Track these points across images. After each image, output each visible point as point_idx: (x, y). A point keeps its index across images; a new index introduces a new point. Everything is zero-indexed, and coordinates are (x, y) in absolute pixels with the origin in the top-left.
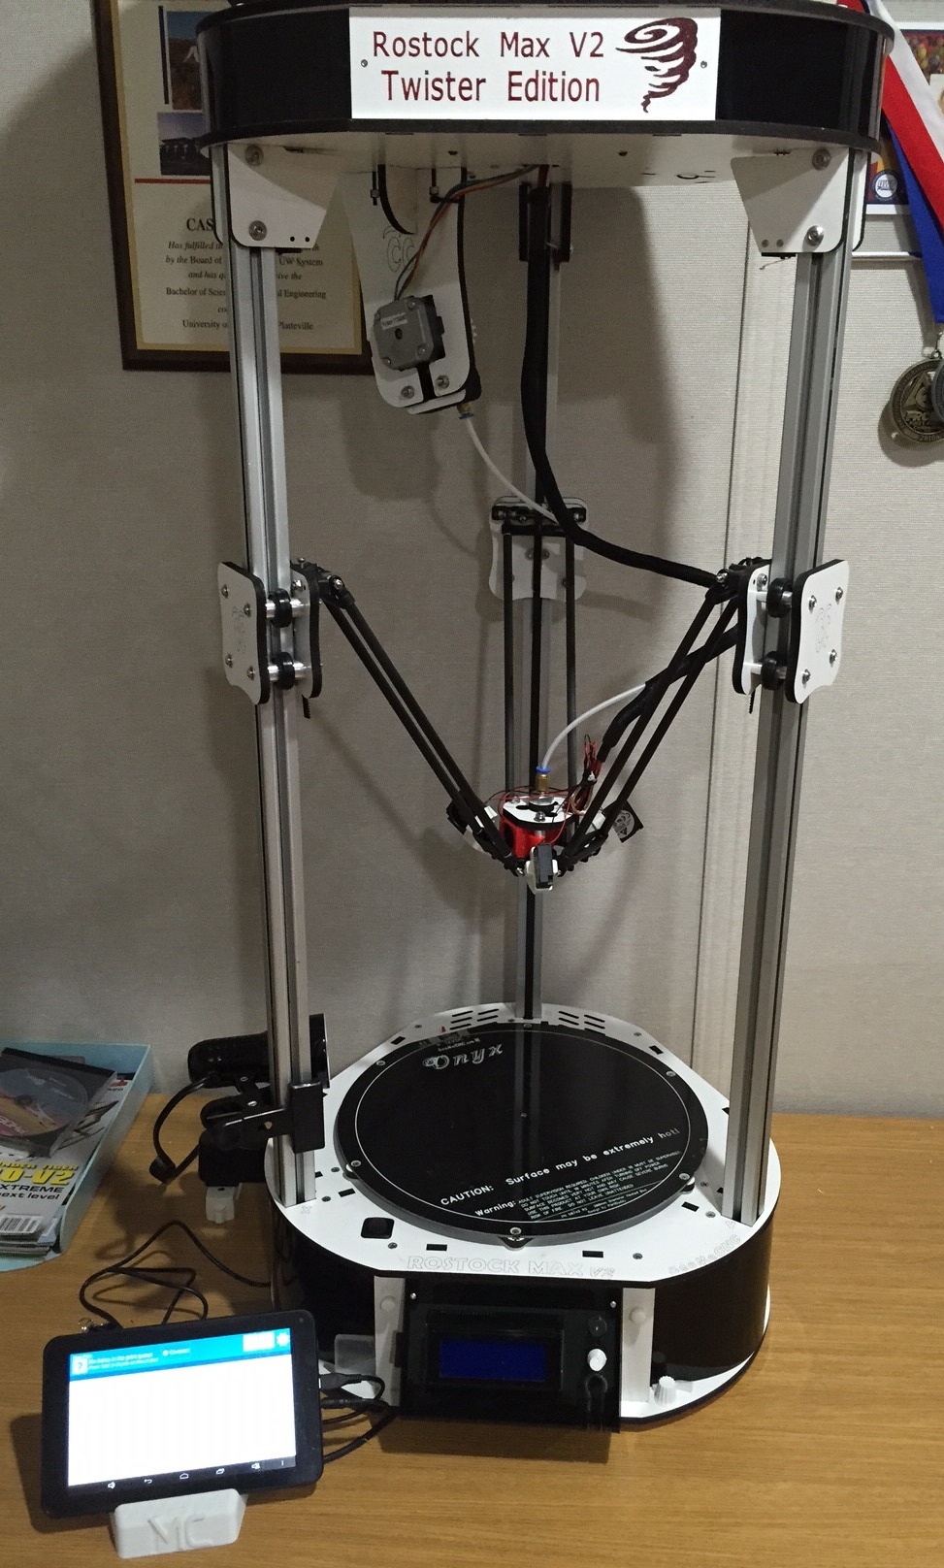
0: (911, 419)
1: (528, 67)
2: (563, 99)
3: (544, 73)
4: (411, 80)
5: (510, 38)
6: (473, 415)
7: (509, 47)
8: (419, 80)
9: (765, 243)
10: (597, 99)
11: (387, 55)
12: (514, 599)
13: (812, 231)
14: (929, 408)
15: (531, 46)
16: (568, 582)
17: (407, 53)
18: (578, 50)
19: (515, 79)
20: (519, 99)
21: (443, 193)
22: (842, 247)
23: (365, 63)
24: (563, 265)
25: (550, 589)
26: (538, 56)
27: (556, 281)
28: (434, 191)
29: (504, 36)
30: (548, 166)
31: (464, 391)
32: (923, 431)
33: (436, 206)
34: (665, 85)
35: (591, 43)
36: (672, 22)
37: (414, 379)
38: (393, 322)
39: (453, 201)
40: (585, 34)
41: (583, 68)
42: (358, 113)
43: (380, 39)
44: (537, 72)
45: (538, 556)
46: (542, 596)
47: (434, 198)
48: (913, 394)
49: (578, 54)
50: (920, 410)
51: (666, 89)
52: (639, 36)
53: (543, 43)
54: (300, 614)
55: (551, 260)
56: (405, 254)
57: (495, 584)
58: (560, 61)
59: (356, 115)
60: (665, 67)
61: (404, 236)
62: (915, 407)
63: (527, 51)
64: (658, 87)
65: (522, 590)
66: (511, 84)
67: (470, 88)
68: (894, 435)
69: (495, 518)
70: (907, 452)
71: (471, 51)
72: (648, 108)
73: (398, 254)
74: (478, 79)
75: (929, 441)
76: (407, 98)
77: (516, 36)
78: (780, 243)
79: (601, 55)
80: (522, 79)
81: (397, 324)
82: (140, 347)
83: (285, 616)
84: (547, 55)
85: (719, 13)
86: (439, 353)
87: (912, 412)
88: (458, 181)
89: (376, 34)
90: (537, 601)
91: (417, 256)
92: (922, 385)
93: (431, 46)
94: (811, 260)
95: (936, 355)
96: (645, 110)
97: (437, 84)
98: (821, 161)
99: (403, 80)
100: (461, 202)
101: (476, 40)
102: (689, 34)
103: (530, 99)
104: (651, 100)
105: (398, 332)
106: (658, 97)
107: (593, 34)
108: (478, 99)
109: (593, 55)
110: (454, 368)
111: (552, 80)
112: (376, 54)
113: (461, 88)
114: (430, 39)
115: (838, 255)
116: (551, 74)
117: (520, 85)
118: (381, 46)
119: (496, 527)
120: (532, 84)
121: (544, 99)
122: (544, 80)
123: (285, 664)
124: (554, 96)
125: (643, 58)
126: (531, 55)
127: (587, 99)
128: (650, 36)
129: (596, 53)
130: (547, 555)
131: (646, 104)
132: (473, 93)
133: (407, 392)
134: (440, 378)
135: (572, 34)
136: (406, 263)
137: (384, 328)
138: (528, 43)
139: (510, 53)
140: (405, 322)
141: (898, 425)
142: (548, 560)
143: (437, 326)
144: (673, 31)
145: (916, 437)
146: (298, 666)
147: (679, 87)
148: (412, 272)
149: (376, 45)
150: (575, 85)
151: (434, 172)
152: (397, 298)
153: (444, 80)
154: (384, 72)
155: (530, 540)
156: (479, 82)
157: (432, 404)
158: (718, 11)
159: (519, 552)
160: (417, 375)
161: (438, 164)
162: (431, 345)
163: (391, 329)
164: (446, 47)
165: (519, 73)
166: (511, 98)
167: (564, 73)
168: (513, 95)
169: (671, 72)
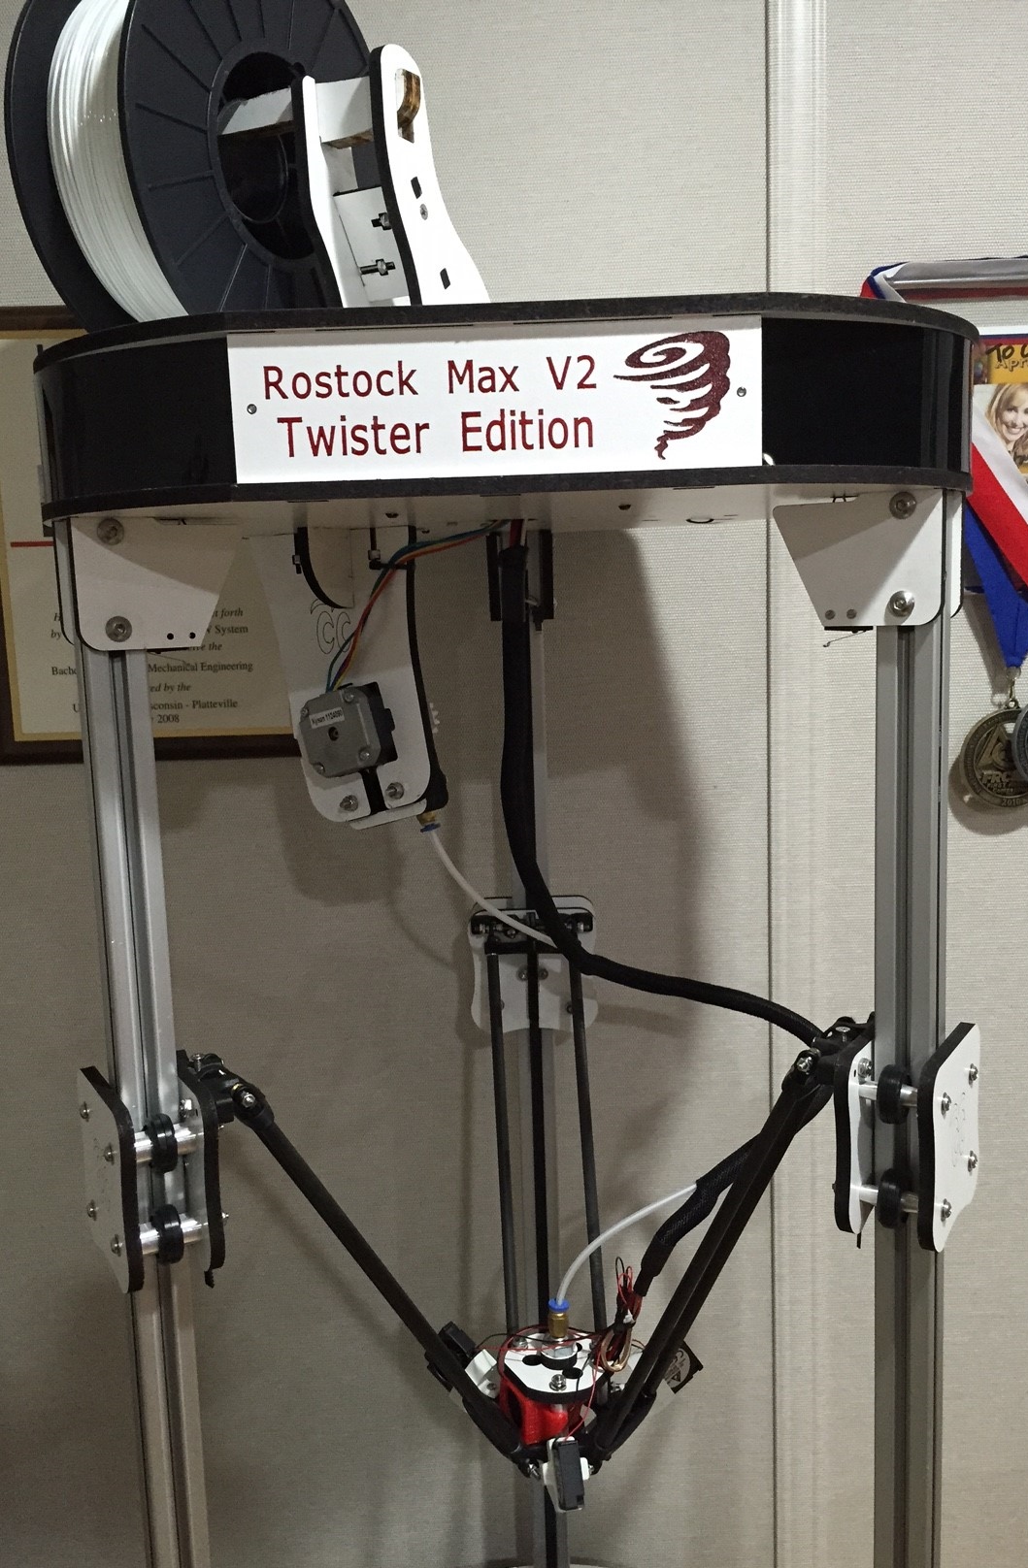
0: (989, 781)
1: (489, 406)
2: (542, 447)
3: (513, 413)
4: (321, 430)
5: (461, 367)
6: (437, 826)
7: (461, 380)
8: (333, 428)
9: (830, 615)
10: (591, 445)
11: (284, 396)
12: (504, 1031)
13: (897, 598)
14: (1010, 765)
15: (492, 377)
16: (575, 1008)
17: (313, 393)
18: (560, 380)
19: (471, 422)
20: (479, 448)
21: (386, 558)
22: (940, 617)
23: (252, 409)
24: (546, 624)
25: (552, 1016)
26: (502, 390)
27: (540, 643)
28: (374, 554)
29: (452, 365)
30: (522, 521)
31: (425, 800)
32: (1004, 794)
33: (377, 574)
34: (686, 422)
35: (578, 370)
36: (693, 337)
37: (357, 787)
38: (324, 719)
39: (399, 567)
40: (569, 358)
41: (569, 404)
42: (246, 474)
43: (273, 376)
44: (502, 411)
45: (533, 976)
46: (542, 1025)
47: (375, 564)
48: (989, 750)
49: (559, 386)
50: (998, 770)
51: (689, 428)
52: (646, 358)
53: (509, 372)
54: (190, 1149)
55: (531, 618)
56: (339, 633)
57: (478, 1013)
58: (535, 395)
59: (243, 477)
60: (685, 398)
61: (337, 611)
62: (993, 766)
63: (487, 384)
64: (676, 424)
65: (515, 1020)
66: (466, 430)
67: (407, 437)
68: (967, 798)
69: (476, 932)
70: (988, 819)
71: (405, 387)
72: (664, 454)
73: (330, 633)
74: (417, 425)
75: (1014, 806)
76: (315, 453)
77: (469, 365)
78: (852, 614)
79: (593, 386)
80: (482, 422)
81: (328, 722)
82: (17, 738)
83: (166, 1155)
84: (515, 389)
85: (760, 323)
86: (389, 754)
87: (990, 772)
88: (404, 542)
89: (267, 369)
90: (535, 1034)
91: (355, 634)
92: (999, 740)
93: (347, 384)
94: (897, 633)
95: (1012, 704)
96: (660, 455)
97: (359, 433)
98: (902, 507)
99: (309, 429)
100: (410, 568)
101: (413, 372)
102: (717, 353)
103: (494, 449)
104: (669, 442)
105: (333, 732)
106: (679, 437)
107: (580, 359)
108: (419, 451)
109: (581, 385)
110: (410, 772)
111: (524, 422)
112: (268, 397)
113: (394, 438)
114: (346, 374)
115: (936, 627)
116: (523, 414)
117: (478, 429)
118: (276, 385)
119: (477, 942)
120: (496, 429)
121: (514, 448)
122: (513, 422)
123: (167, 1226)
124: (529, 443)
125: (653, 387)
126: (492, 389)
127: (577, 445)
128: (662, 358)
129: (586, 382)
130: (545, 974)
131: (661, 448)
132: (412, 442)
133: (348, 804)
134: (392, 786)
135: (549, 359)
136: (342, 643)
137: (314, 726)
138: (488, 373)
139: (462, 389)
140: (341, 718)
141: (973, 787)
142: (545, 981)
143: (384, 721)
144: (694, 350)
145: (998, 801)
146: (188, 1225)
147: (707, 423)
148: (351, 652)
149: (268, 384)
150: (558, 427)
151: (373, 531)
152: (329, 689)
153: (369, 428)
154: (281, 420)
155: (522, 959)
156: (419, 428)
157: (381, 818)
158: (759, 317)
159: (509, 972)
160: (361, 782)
161: (377, 524)
162: (377, 746)
163: (324, 727)
164: (370, 384)
165: (477, 414)
166: (466, 448)
167: (541, 412)
168: (469, 444)
169: (695, 404)
